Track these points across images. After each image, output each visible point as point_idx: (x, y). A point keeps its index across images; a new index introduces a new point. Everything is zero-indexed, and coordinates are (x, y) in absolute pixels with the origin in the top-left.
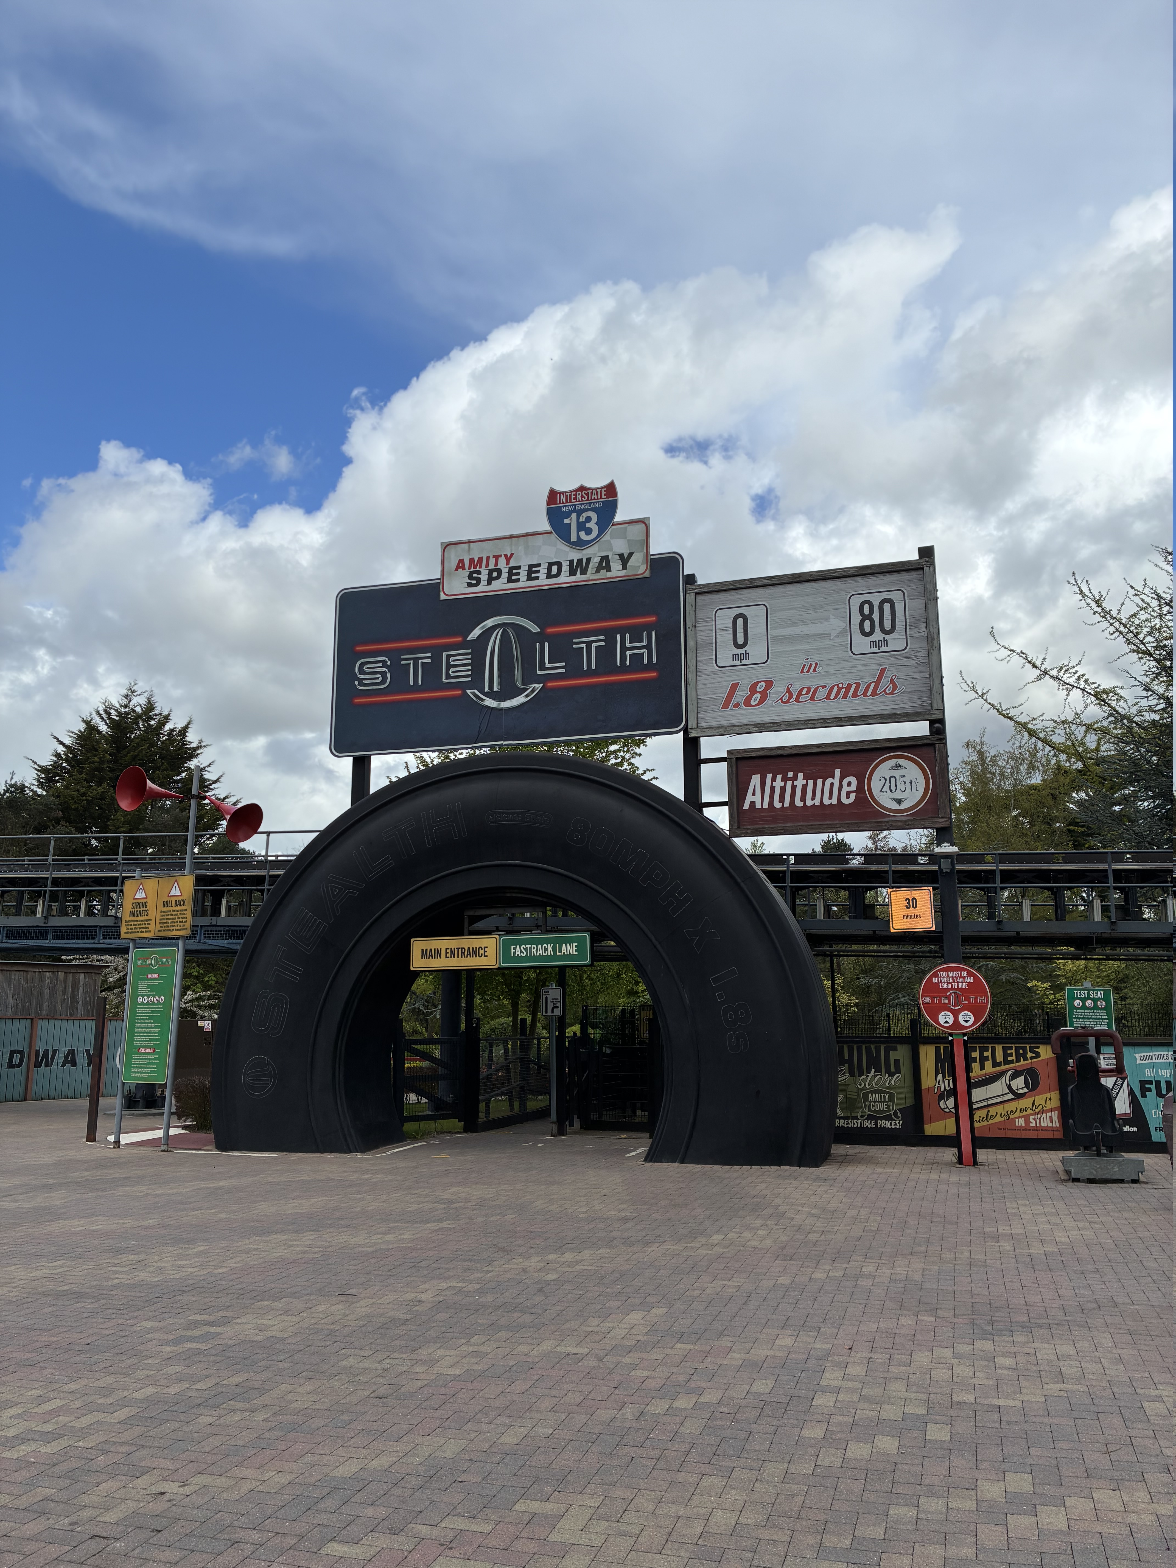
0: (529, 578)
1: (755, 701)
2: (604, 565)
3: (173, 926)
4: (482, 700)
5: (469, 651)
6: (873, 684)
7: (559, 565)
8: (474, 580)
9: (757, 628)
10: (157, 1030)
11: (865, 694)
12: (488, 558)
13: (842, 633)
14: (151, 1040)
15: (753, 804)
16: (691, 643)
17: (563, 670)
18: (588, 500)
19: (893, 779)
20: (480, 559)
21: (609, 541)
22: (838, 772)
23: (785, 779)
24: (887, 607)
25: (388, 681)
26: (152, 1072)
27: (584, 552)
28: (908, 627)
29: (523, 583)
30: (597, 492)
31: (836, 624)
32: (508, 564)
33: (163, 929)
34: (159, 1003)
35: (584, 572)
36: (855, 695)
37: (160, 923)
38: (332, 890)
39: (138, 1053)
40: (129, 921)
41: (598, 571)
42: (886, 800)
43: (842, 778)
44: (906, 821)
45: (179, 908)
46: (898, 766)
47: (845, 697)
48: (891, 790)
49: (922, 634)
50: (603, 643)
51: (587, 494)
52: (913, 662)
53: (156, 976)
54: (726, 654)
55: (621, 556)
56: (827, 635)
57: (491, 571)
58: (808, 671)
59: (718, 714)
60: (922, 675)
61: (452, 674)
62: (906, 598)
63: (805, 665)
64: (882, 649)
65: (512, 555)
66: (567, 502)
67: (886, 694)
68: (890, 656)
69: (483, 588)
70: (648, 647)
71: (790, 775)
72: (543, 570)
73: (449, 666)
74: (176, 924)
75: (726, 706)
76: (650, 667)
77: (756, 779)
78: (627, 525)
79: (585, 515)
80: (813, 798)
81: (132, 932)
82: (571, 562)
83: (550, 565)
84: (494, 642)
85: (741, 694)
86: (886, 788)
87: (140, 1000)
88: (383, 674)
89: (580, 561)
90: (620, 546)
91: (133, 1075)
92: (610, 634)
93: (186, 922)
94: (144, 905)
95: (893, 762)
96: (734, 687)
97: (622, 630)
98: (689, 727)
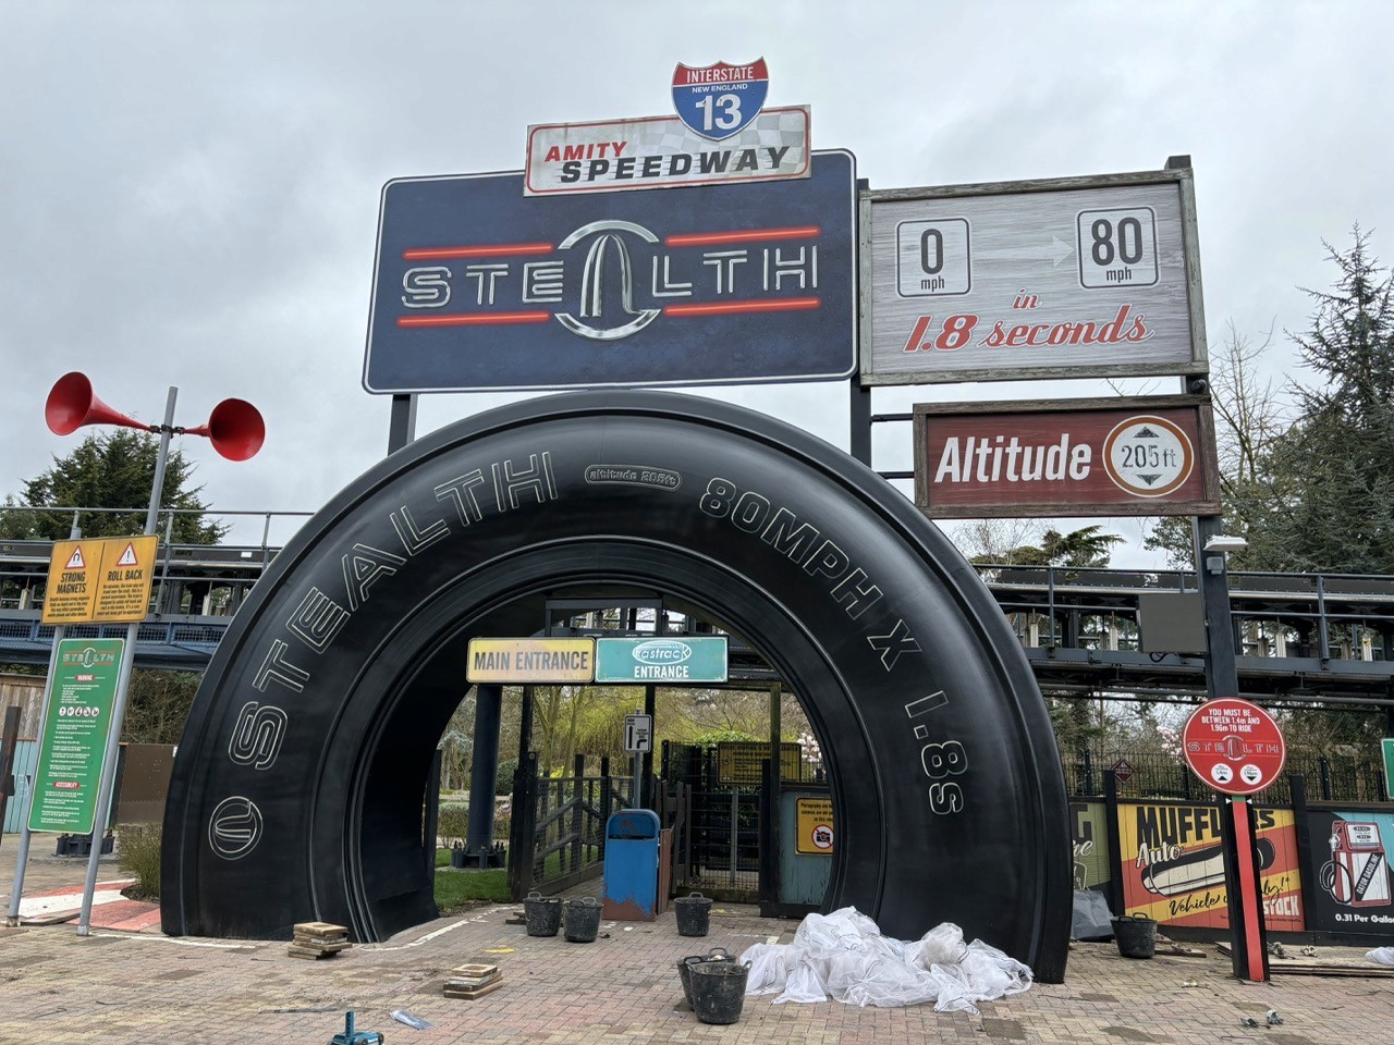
0: (646, 174)
1: (952, 341)
2: (748, 160)
3: (120, 607)
4: (577, 327)
5: (561, 263)
6: (1112, 327)
7: (688, 159)
8: (571, 173)
9: (954, 247)
10: (84, 756)
11: (1101, 338)
12: (591, 147)
13: (1069, 259)
14: (74, 770)
15: (948, 476)
16: (865, 263)
17: (689, 293)
18: (728, 79)
19: (1140, 450)
20: (580, 148)
21: (756, 132)
22: (1065, 438)
23: (993, 444)
24: (1130, 229)
25: (448, 297)
26: (71, 817)
27: (721, 143)
28: (1159, 256)
29: (637, 179)
30: (741, 71)
31: (1060, 249)
32: (618, 154)
33: (106, 611)
34: (90, 717)
35: (720, 169)
36: (1087, 339)
37: (102, 603)
38: (358, 566)
39: (54, 788)
40: (56, 599)
41: (740, 168)
42: (1131, 477)
43: (1071, 445)
44: (1160, 505)
45: (132, 582)
46: (1146, 433)
47: (1074, 340)
48: (1138, 464)
49: (1178, 264)
50: (745, 260)
51: (728, 73)
52: (1165, 299)
53: (89, 678)
54: (913, 280)
55: (772, 151)
56: (1049, 262)
57: (594, 164)
58: (1024, 306)
59: (900, 356)
60: (1178, 316)
61: (536, 292)
62: (1156, 219)
63: (1019, 298)
64: (1123, 282)
65: (624, 144)
66: (700, 81)
67: (1129, 338)
68: (1135, 291)
69: (582, 184)
70: (807, 267)
71: (1000, 439)
72: (665, 165)
73: (531, 281)
74: (125, 605)
75: (912, 346)
76: (808, 292)
77: (952, 444)
78: (779, 113)
79: (724, 98)
80: (1032, 470)
81: (58, 615)
82: (704, 156)
83: (675, 159)
84: (596, 252)
85: (933, 333)
86: (1132, 461)
87: (62, 712)
88: (442, 289)
89: (715, 155)
90: (772, 139)
91: (43, 820)
92: (754, 249)
93: (140, 601)
94: (80, 577)
95: (1140, 428)
96: (924, 322)
97: (772, 244)
98: (862, 371)
